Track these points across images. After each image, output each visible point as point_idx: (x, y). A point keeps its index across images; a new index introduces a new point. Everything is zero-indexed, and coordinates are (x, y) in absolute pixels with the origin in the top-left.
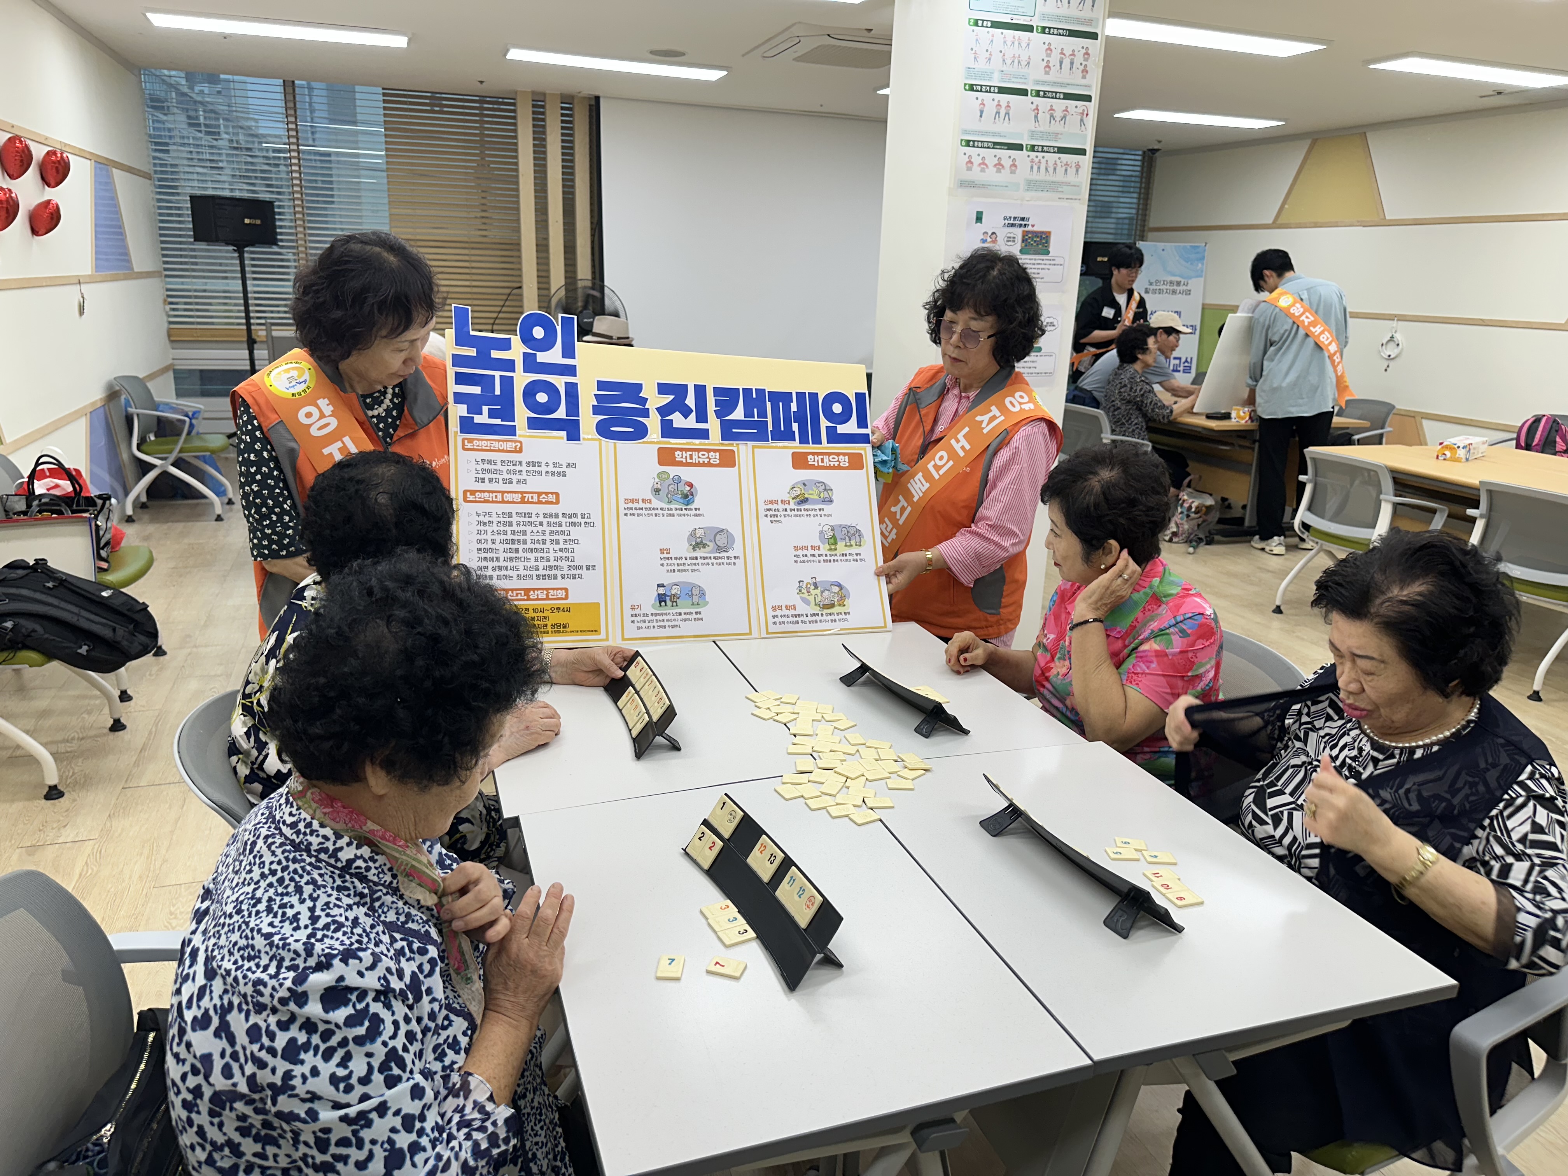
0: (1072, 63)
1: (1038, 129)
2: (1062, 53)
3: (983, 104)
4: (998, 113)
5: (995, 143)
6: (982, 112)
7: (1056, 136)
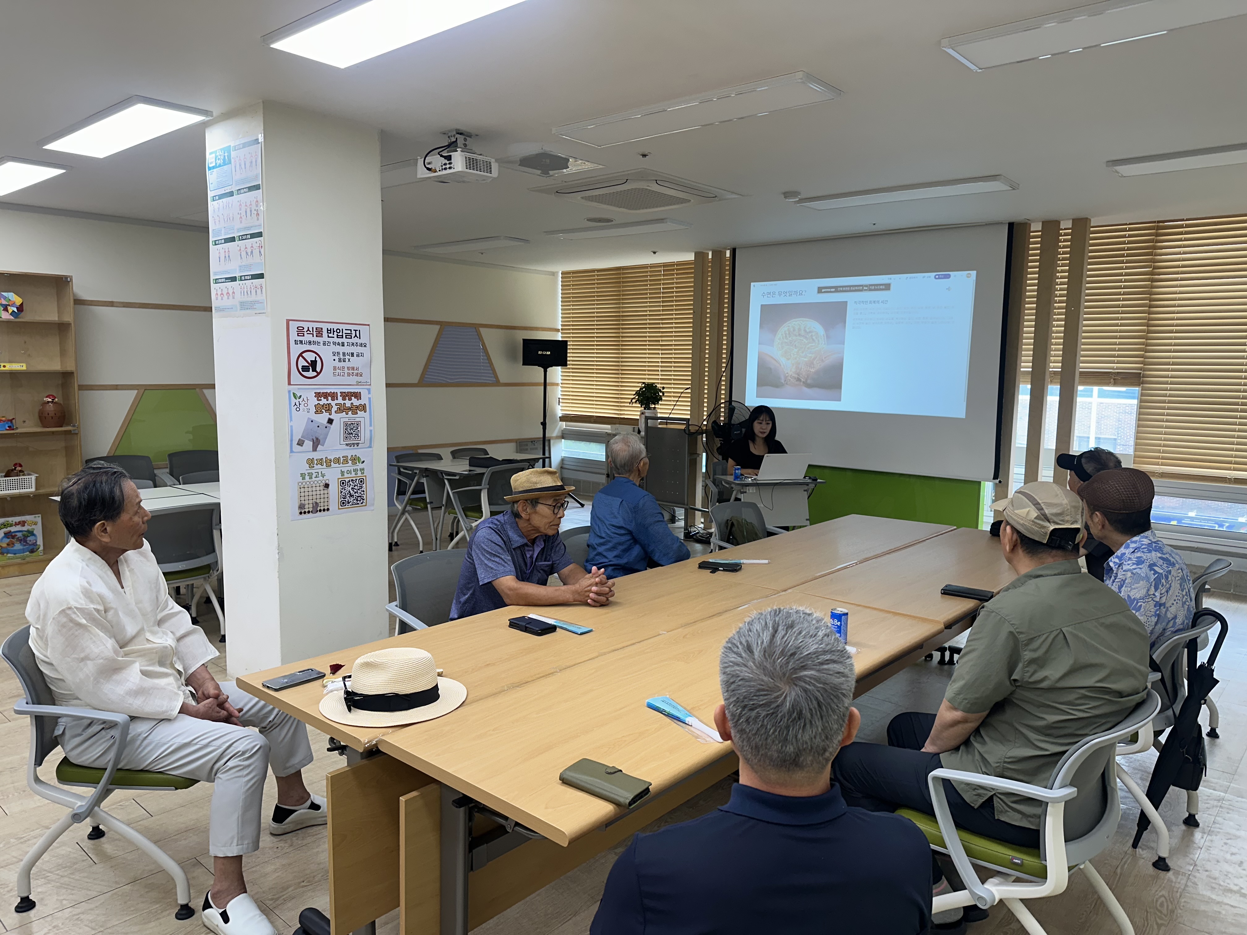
0: (251, 211)
1: (244, 264)
2: (246, 206)
3: (219, 253)
4: (225, 257)
5: (226, 279)
6: (219, 258)
7: (249, 267)
